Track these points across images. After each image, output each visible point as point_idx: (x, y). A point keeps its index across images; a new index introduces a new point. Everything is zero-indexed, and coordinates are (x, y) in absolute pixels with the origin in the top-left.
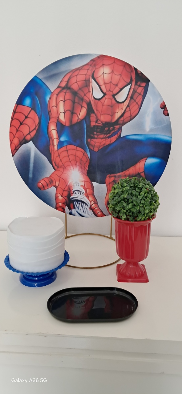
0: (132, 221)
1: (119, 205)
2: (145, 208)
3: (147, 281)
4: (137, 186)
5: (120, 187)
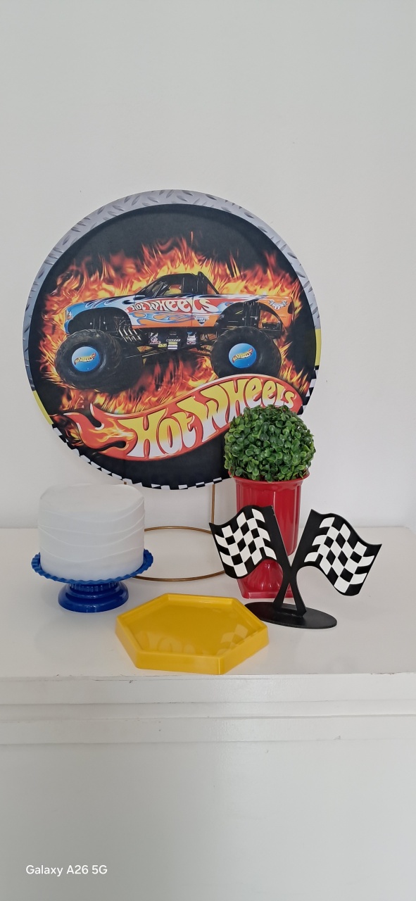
0: (269, 480)
1: (246, 452)
2: (292, 456)
4: (276, 419)
5: (247, 422)
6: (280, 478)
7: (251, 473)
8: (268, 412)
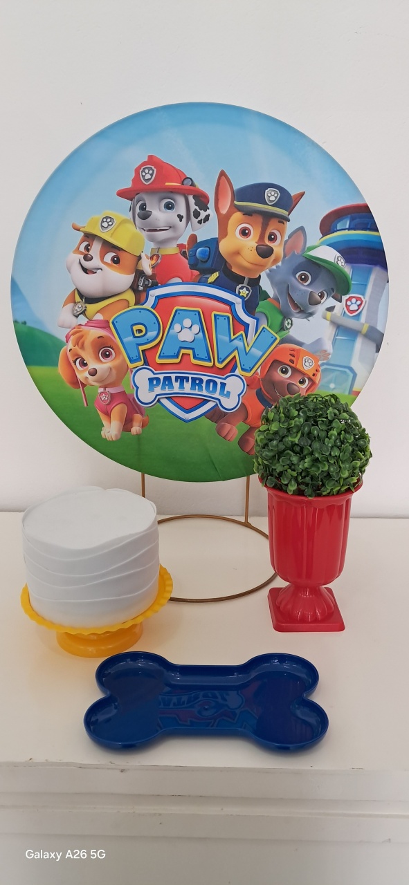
0: (310, 496)
2: (340, 467)
3: (341, 628)
6: (324, 493)
7: (287, 485)
8: (311, 406)
